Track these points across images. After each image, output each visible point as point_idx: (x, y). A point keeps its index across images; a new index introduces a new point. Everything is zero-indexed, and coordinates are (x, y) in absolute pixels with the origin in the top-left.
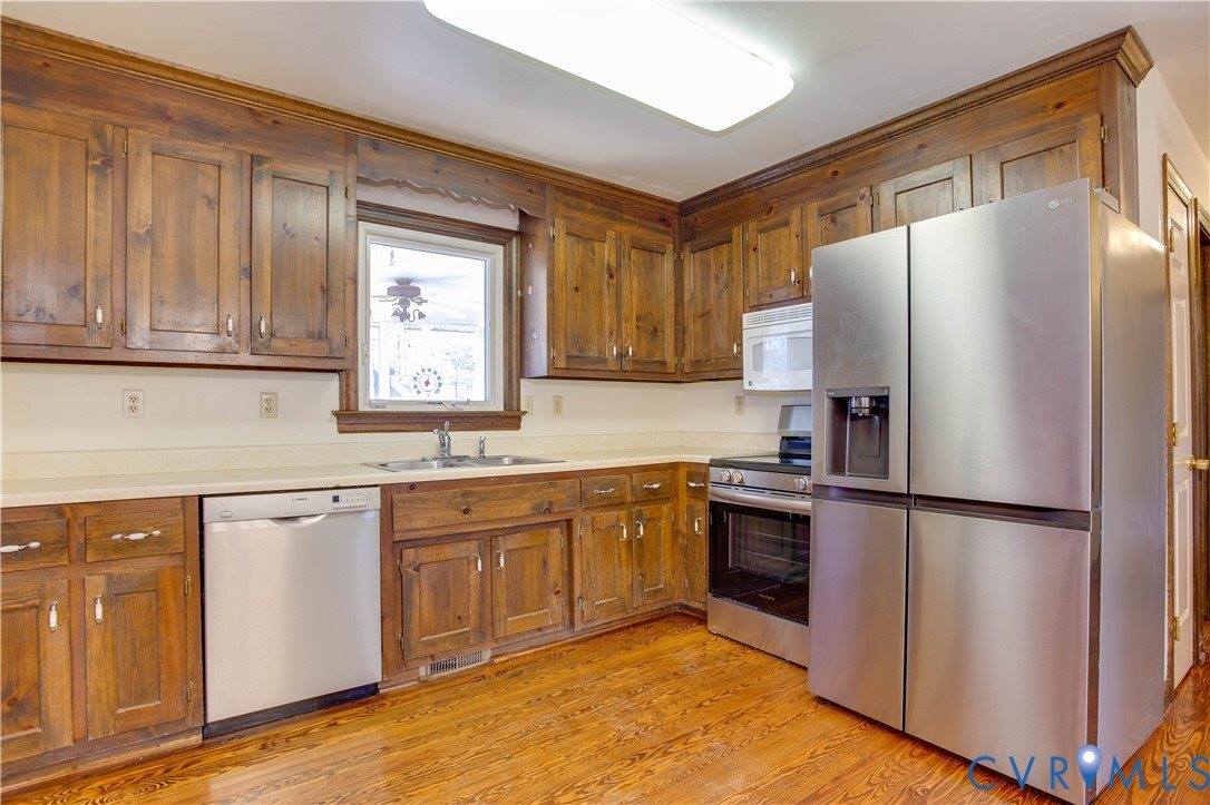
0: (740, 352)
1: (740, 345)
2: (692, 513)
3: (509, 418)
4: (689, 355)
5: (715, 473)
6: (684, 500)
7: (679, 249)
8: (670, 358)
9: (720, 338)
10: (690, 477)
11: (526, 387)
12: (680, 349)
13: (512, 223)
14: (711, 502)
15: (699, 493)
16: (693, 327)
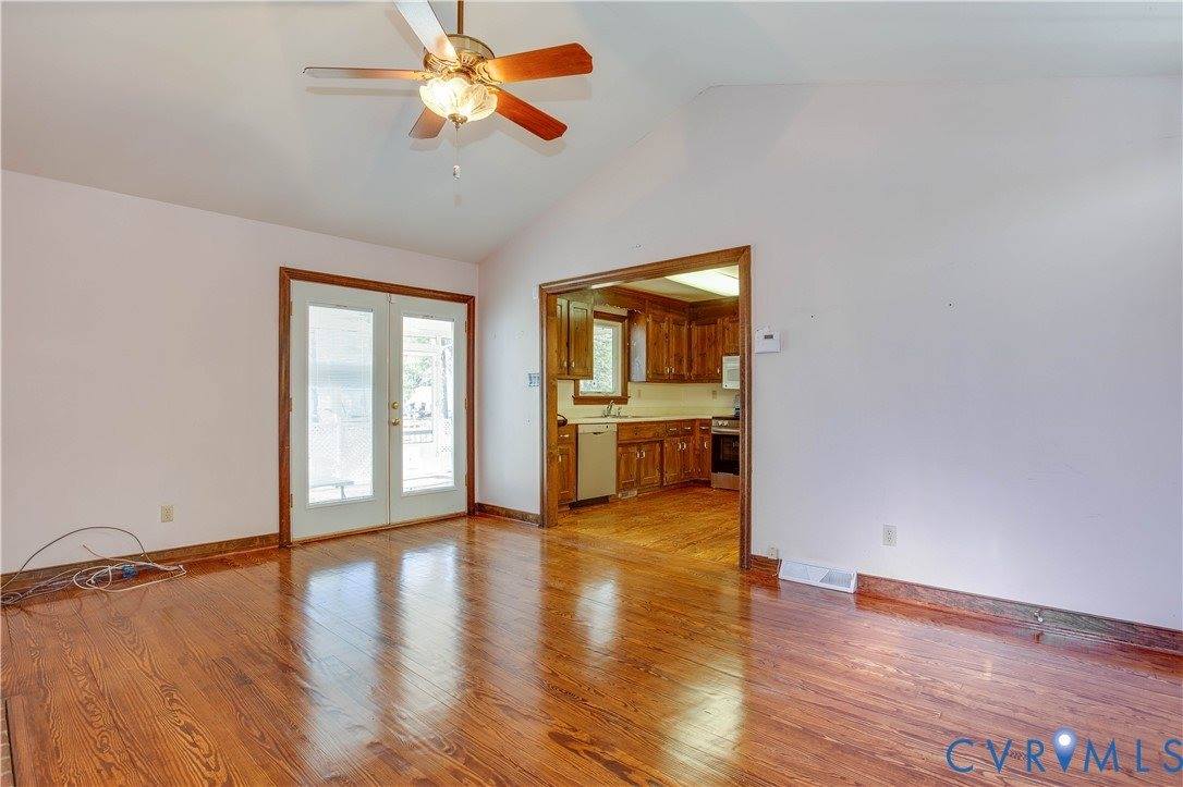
0: (721, 372)
1: (721, 369)
2: (702, 440)
3: (623, 400)
4: (694, 372)
5: (714, 422)
6: (698, 435)
7: (690, 323)
8: (684, 371)
9: (710, 365)
10: (701, 425)
11: (630, 386)
12: (690, 368)
13: (623, 312)
14: (714, 436)
15: (707, 432)
16: (696, 359)
